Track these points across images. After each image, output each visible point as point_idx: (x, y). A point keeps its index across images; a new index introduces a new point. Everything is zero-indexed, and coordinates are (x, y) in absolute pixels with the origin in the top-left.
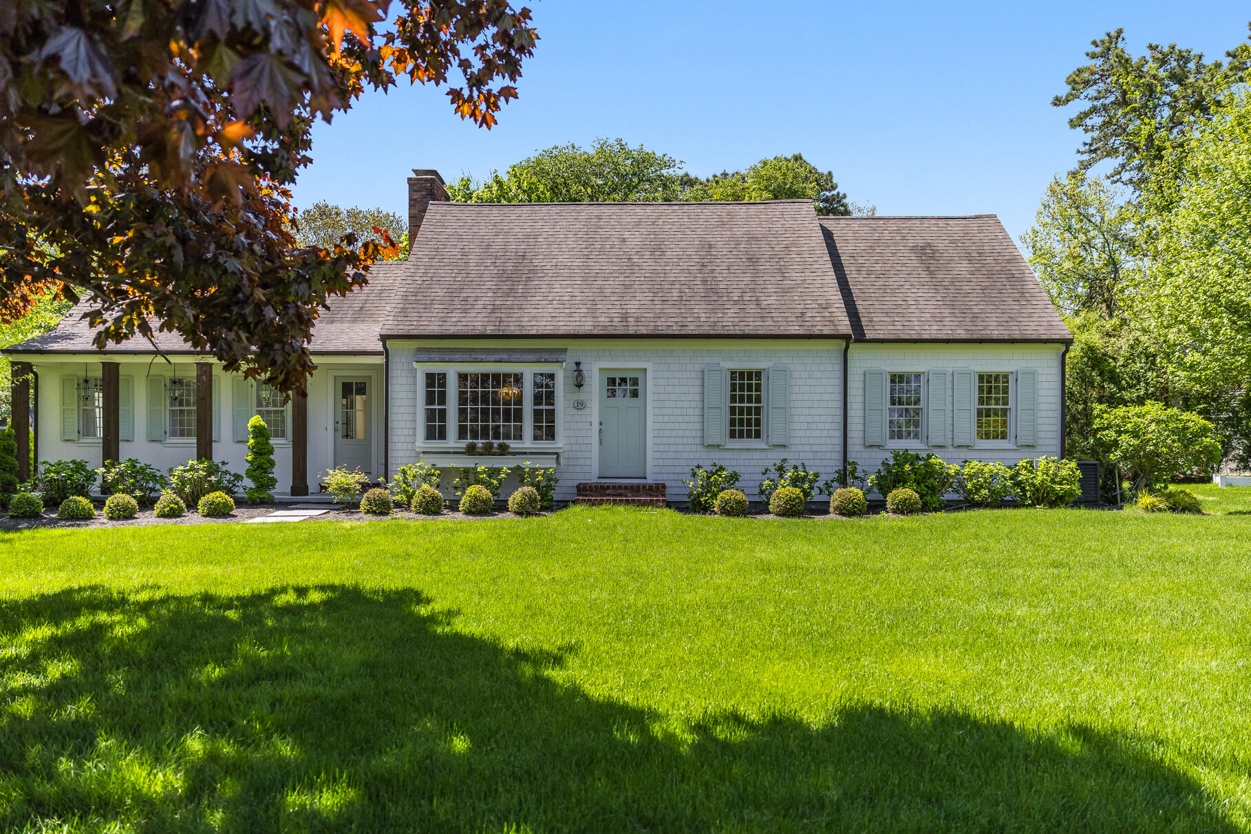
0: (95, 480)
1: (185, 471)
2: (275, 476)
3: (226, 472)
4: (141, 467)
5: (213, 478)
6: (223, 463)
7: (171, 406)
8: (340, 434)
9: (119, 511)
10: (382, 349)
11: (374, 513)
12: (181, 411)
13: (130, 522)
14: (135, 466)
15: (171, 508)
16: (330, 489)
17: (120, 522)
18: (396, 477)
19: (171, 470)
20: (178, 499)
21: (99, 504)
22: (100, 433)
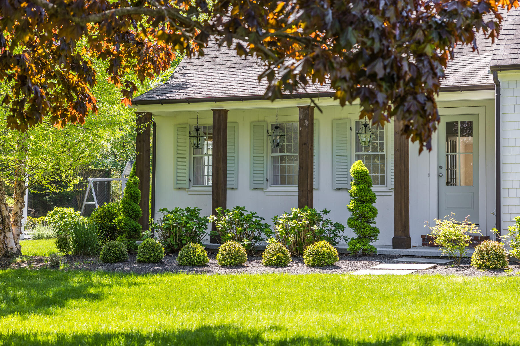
0: (206, 228)
1: (289, 220)
2: (377, 226)
3: (328, 221)
4: (248, 216)
5: (316, 227)
6: (325, 212)
7: (273, 152)
8: (443, 180)
9: (231, 258)
10: (492, 82)
11: (487, 268)
12: (282, 157)
13: (241, 270)
14: (242, 215)
15: (278, 258)
16: (437, 241)
17: (233, 270)
18: (511, 228)
19: (275, 218)
20: (284, 248)
21: (213, 252)
22: (208, 181)
